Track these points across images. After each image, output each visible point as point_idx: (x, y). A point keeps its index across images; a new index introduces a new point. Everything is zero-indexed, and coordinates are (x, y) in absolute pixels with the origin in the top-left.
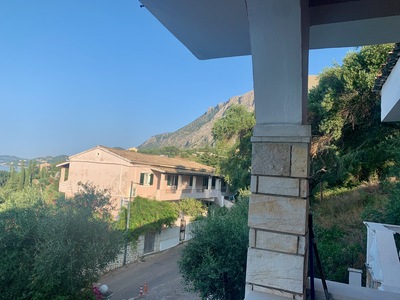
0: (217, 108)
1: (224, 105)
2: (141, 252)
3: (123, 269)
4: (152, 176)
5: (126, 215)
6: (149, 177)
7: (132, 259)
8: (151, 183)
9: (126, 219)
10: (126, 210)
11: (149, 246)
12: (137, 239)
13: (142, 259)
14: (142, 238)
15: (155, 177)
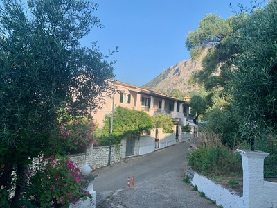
0: (169, 70)
1: (174, 67)
2: (124, 155)
3: (108, 168)
4: (129, 96)
5: (110, 121)
6: (127, 97)
7: (116, 160)
8: (129, 102)
9: (110, 124)
10: (110, 118)
11: (130, 150)
12: (120, 143)
13: (125, 160)
14: (124, 142)
15: (132, 97)
